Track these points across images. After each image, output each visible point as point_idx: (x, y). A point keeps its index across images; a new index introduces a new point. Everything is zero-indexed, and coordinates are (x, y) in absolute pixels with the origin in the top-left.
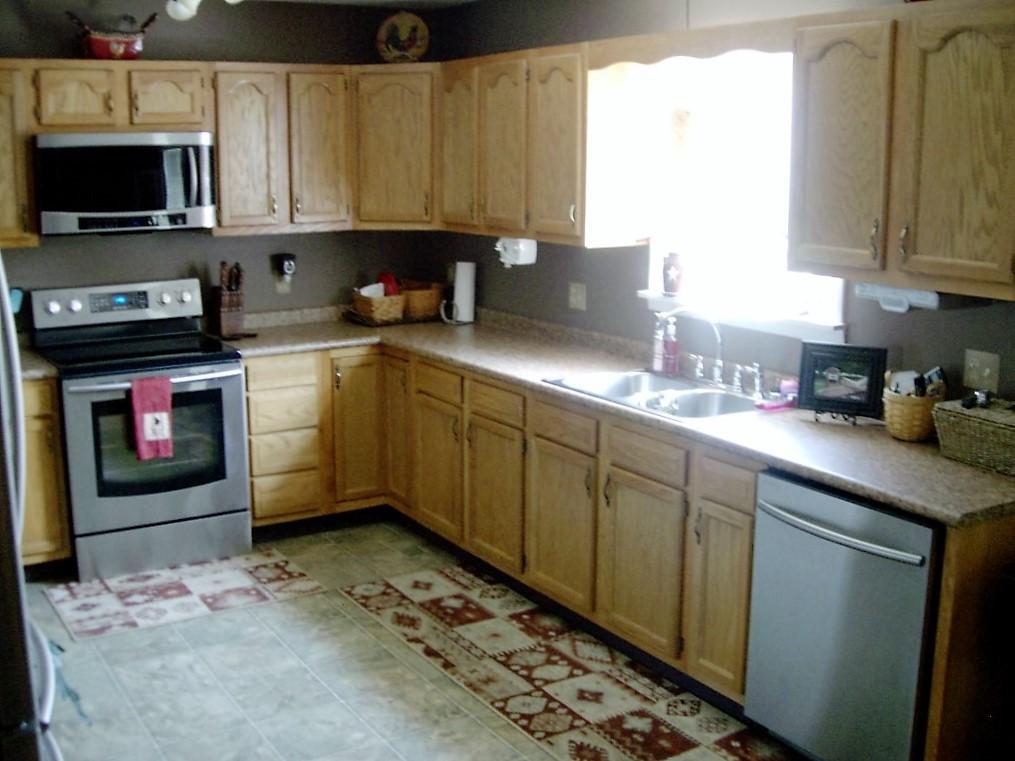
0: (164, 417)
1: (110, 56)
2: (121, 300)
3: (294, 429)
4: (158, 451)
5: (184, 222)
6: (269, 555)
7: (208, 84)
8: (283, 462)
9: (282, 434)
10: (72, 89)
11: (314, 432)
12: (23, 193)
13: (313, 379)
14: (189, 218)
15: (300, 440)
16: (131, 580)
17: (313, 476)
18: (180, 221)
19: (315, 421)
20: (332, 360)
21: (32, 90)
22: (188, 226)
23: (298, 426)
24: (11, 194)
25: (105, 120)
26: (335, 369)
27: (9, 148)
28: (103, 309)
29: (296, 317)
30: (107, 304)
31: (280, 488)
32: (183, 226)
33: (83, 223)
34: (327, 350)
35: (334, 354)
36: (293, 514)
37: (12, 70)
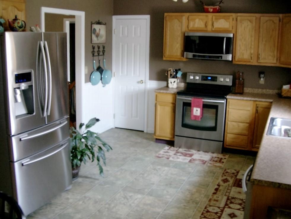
0: (199, 110)
1: (209, 12)
2: (210, 78)
3: (241, 122)
4: (196, 118)
5: (221, 58)
6: (224, 156)
7: (235, 19)
8: (236, 131)
9: (237, 123)
10: (197, 20)
11: (247, 125)
12: (183, 47)
13: (249, 109)
14: (223, 57)
15: (242, 126)
16: (185, 151)
17: (245, 137)
18: (220, 58)
19: (248, 121)
20: (257, 104)
21: (187, 21)
22: (222, 59)
23: (242, 121)
24: (180, 47)
25: (205, 29)
26: (257, 107)
27: (180, 35)
28: (205, 80)
29: (264, 91)
30: (206, 79)
31: (234, 138)
32: (221, 59)
33: (194, 56)
34: (256, 101)
35: (257, 103)
36: (236, 147)
37: (182, 16)
